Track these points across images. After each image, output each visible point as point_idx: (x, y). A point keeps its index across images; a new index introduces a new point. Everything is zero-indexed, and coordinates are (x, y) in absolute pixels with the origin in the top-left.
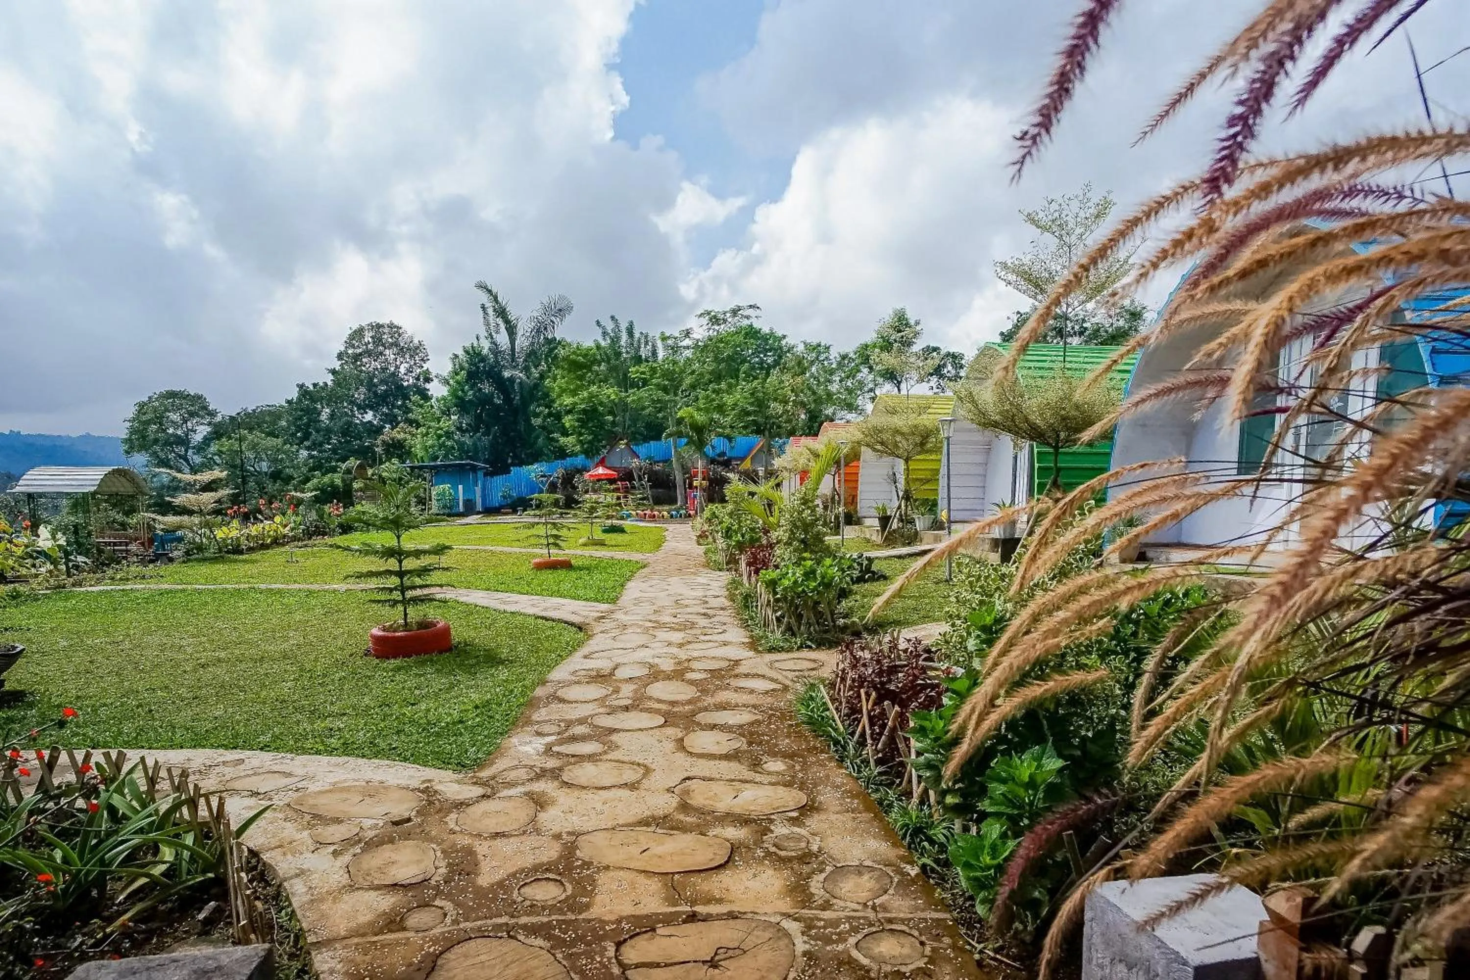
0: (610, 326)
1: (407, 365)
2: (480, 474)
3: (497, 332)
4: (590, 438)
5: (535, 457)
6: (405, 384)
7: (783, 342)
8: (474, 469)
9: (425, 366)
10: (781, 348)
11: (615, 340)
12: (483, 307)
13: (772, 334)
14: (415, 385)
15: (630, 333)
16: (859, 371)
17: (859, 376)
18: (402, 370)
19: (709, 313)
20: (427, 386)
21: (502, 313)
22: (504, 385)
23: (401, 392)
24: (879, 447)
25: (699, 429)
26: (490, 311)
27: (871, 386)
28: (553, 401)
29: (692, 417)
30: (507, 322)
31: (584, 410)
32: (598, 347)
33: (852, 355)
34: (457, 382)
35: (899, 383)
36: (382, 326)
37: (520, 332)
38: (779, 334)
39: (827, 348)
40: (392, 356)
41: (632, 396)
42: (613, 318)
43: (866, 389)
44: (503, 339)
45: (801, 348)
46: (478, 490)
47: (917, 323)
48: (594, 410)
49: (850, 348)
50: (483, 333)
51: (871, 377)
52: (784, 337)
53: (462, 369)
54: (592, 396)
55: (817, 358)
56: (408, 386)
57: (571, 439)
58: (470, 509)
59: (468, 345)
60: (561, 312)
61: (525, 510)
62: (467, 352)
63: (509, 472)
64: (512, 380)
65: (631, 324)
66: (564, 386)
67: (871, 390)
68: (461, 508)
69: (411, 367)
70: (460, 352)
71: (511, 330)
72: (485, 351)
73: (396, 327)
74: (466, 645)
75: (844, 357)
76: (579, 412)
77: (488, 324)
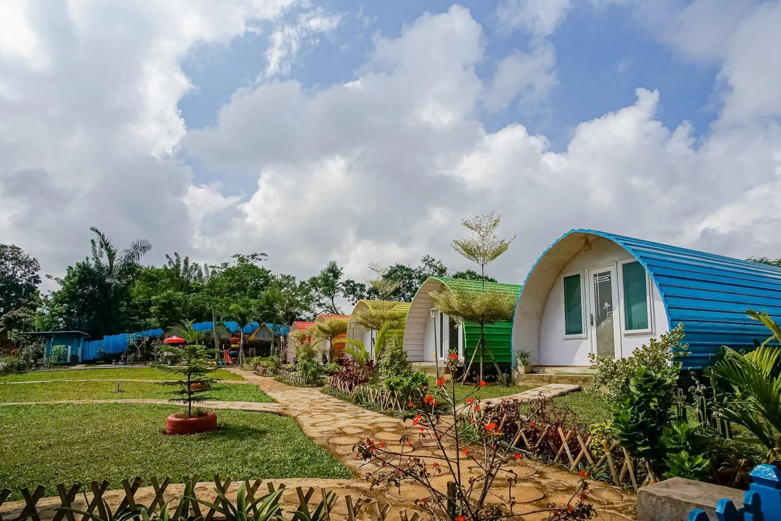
0: (174, 259)
1: (22, 272)
2: (82, 340)
3: (101, 256)
4: (166, 319)
5: (121, 330)
6: (20, 283)
7: (270, 274)
8: (78, 336)
9: (36, 273)
10: (267, 277)
11: (178, 266)
12: (93, 241)
13: (263, 270)
14: (27, 285)
15: (186, 262)
16: (311, 290)
17: (311, 293)
18: (19, 274)
19: (239, 256)
20: (36, 285)
21: (105, 245)
22: (105, 288)
23: (16, 287)
24: (370, 325)
25: (243, 316)
26: (98, 244)
27: (317, 298)
28: (132, 298)
29: (238, 309)
30: (109, 251)
31: (163, 303)
32: (166, 269)
33: (307, 282)
34: (71, 283)
35: (333, 297)
36: (6, 247)
37: (117, 257)
38: (267, 269)
39: (294, 278)
40: (11, 266)
41: (192, 297)
42: (176, 254)
43: (315, 300)
44: (105, 261)
45: (280, 277)
46: (80, 349)
47: (342, 269)
48: (170, 302)
49: (306, 279)
50: (91, 256)
51: (317, 294)
52: (270, 271)
53: (74, 276)
54: (169, 295)
55: (288, 283)
56: (22, 285)
57: (154, 319)
58: (75, 361)
59: (80, 262)
60: (145, 249)
61: (116, 362)
62: (79, 266)
63: (102, 338)
64: (110, 284)
65: (187, 258)
66: (141, 290)
67: (318, 300)
68: (69, 360)
69: (25, 273)
70: (74, 266)
71: (111, 256)
72: (92, 267)
73: (16, 248)
74: (226, 425)
75: (303, 283)
76: (160, 304)
77: (95, 251)
